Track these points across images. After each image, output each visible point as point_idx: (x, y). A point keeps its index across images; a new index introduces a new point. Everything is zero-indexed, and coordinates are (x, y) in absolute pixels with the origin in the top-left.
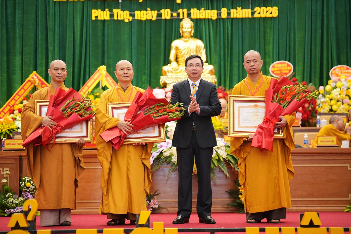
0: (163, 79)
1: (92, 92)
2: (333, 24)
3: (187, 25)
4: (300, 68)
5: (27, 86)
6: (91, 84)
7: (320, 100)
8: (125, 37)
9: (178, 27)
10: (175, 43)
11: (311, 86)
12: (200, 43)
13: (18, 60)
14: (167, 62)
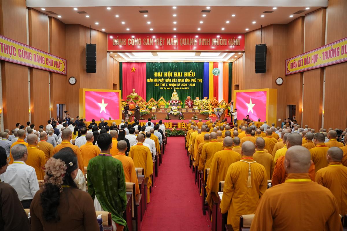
0: (171, 99)
1: (161, 101)
2: (197, 90)
3: (175, 90)
4: (192, 97)
5: (151, 100)
6: (160, 99)
7: (194, 102)
8: (165, 92)
9: (174, 91)
10: (173, 93)
11: (193, 100)
12: (177, 93)
13: (149, 95)
14: (172, 96)
